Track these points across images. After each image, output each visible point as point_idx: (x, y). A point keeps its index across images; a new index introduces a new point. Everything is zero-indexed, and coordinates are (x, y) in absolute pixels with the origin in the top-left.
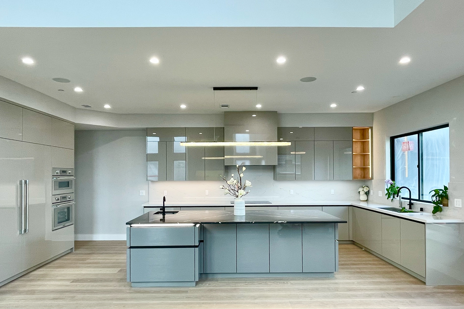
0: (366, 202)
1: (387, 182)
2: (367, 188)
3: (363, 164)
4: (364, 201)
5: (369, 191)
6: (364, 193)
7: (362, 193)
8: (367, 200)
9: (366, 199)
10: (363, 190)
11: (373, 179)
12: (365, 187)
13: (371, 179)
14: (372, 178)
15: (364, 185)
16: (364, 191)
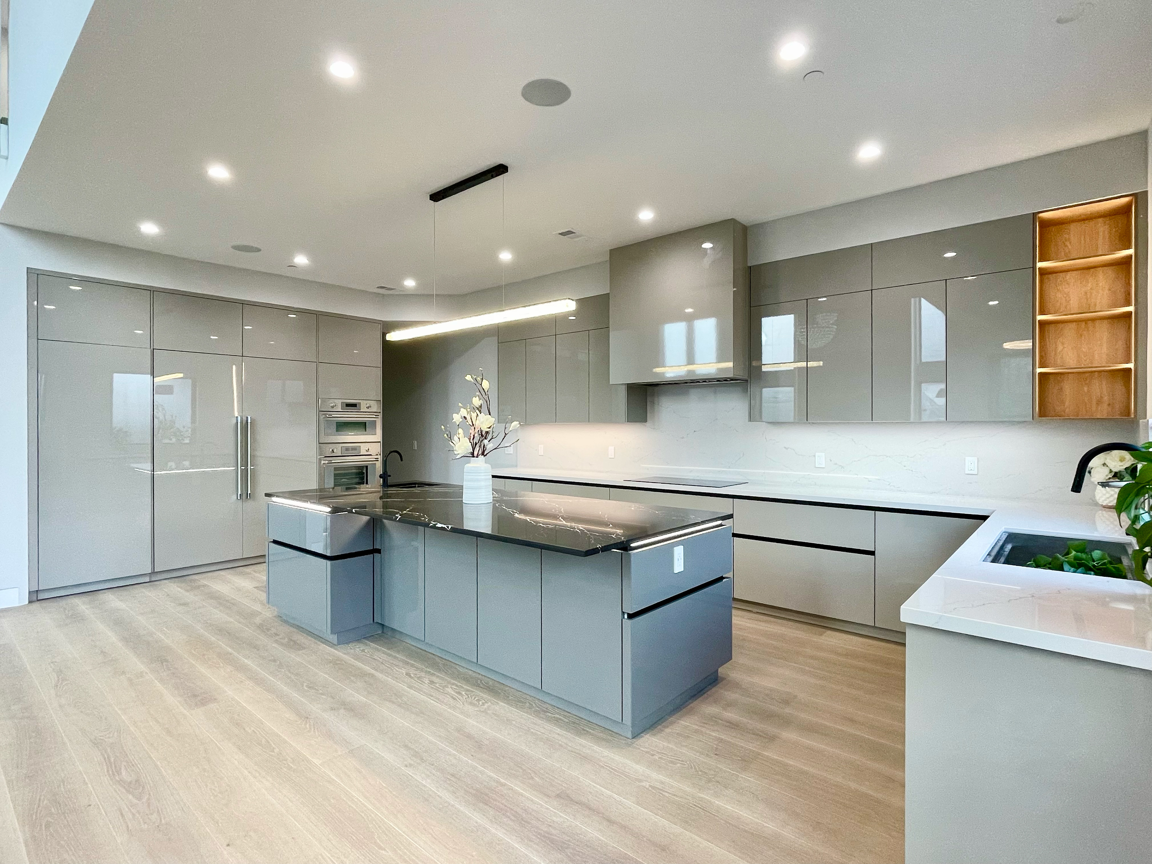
2: (1127, 455)
4: (1110, 508)
5: (1135, 469)
6: (1110, 476)
7: (1100, 474)
10: (1105, 464)
11: (1145, 418)
13: (1133, 416)
14: (1139, 415)
16: (1107, 466)
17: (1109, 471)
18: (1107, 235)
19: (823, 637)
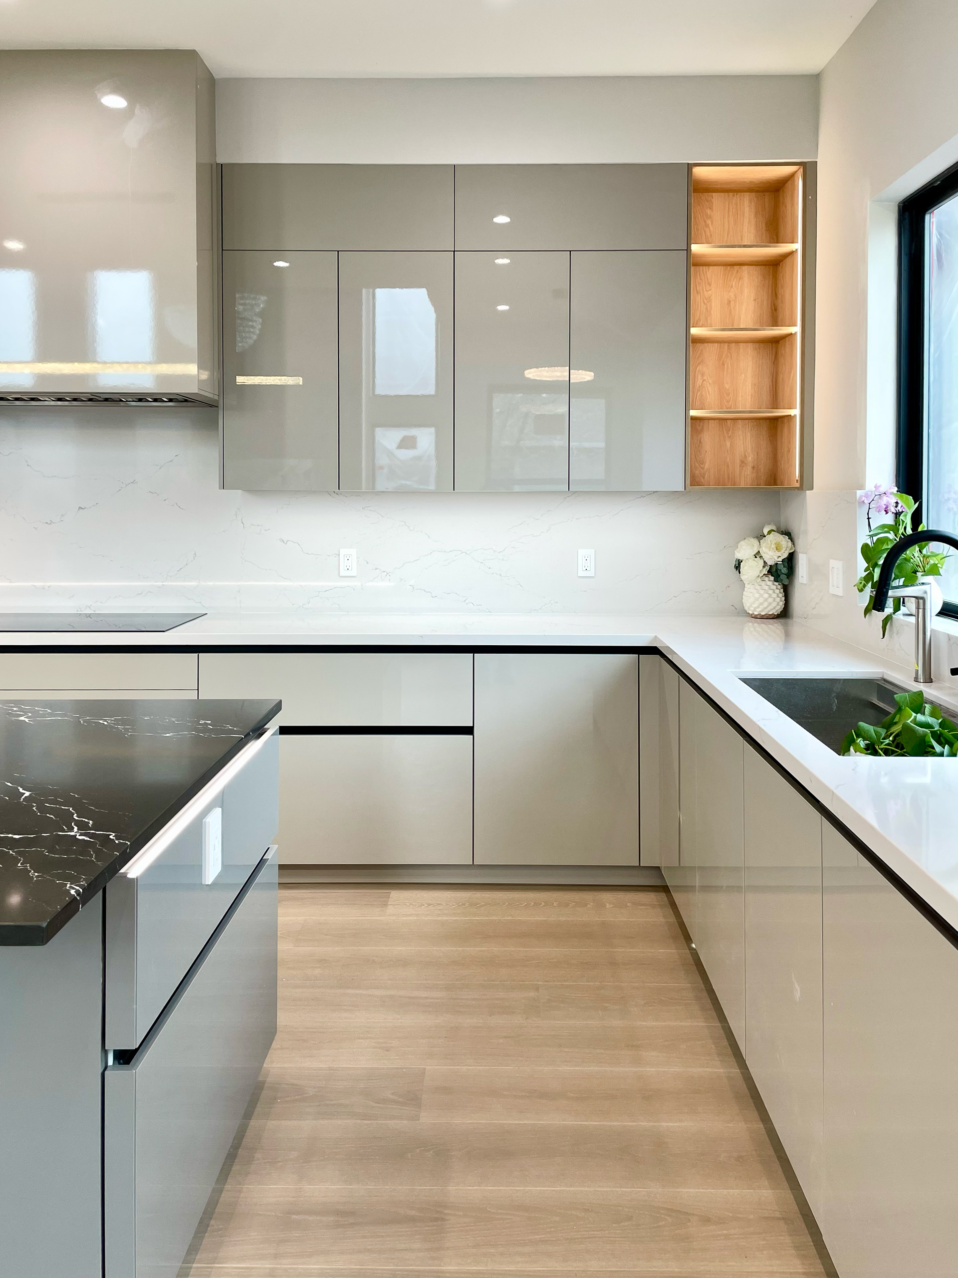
0: (776, 627)
1: (867, 502)
2: (784, 541)
3: (766, 397)
4: (762, 617)
5: (790, 560)
6: (765, 571)
7: (752, 570)
8: (785, 614)
9: (776, 606)
10: (758, 555)
11: (812, 488)
12: (769, 533)
13: (798, 485)
14: (806, 483)
15: (769, 524)
16: (761, 557)
17: (762, 564)
18: (753, 222)
19: (390, 910)
